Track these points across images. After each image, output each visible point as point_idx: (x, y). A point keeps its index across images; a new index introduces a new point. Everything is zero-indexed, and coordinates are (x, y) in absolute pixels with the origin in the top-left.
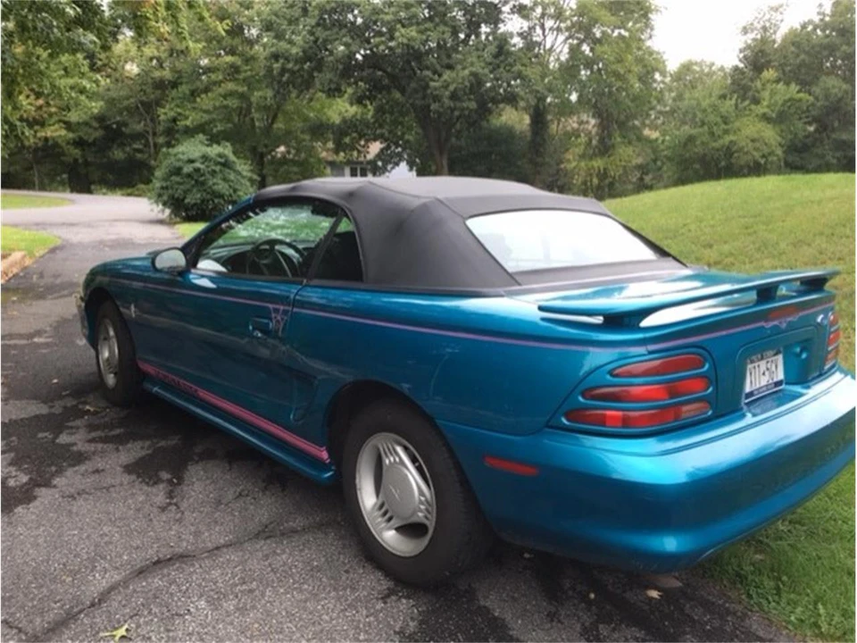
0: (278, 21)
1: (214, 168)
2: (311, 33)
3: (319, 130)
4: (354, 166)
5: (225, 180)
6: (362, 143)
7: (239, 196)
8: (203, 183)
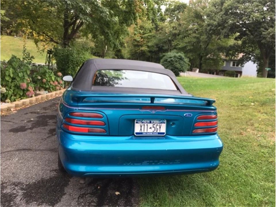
0: (211, 13)
1: (177, 60)
2: (222, 17)
3: (221, 49)
4: (234, 61)
5: (179, 63)
6: (237, 53)
7: (183, 69)
8: (173, 64)
